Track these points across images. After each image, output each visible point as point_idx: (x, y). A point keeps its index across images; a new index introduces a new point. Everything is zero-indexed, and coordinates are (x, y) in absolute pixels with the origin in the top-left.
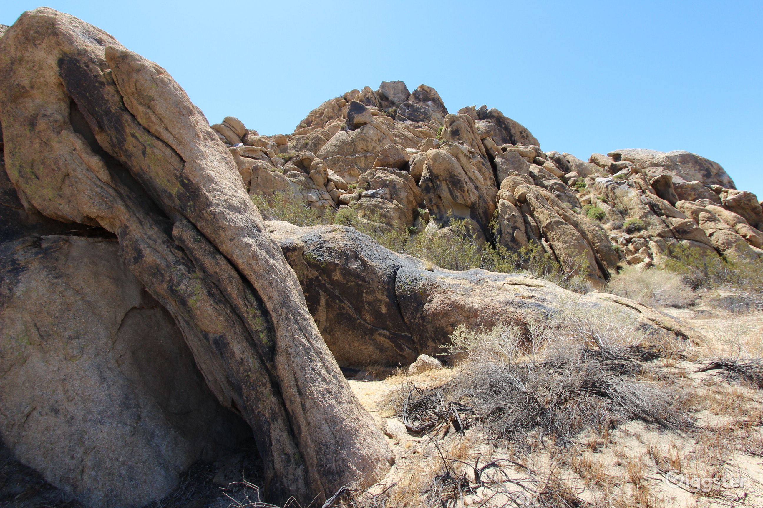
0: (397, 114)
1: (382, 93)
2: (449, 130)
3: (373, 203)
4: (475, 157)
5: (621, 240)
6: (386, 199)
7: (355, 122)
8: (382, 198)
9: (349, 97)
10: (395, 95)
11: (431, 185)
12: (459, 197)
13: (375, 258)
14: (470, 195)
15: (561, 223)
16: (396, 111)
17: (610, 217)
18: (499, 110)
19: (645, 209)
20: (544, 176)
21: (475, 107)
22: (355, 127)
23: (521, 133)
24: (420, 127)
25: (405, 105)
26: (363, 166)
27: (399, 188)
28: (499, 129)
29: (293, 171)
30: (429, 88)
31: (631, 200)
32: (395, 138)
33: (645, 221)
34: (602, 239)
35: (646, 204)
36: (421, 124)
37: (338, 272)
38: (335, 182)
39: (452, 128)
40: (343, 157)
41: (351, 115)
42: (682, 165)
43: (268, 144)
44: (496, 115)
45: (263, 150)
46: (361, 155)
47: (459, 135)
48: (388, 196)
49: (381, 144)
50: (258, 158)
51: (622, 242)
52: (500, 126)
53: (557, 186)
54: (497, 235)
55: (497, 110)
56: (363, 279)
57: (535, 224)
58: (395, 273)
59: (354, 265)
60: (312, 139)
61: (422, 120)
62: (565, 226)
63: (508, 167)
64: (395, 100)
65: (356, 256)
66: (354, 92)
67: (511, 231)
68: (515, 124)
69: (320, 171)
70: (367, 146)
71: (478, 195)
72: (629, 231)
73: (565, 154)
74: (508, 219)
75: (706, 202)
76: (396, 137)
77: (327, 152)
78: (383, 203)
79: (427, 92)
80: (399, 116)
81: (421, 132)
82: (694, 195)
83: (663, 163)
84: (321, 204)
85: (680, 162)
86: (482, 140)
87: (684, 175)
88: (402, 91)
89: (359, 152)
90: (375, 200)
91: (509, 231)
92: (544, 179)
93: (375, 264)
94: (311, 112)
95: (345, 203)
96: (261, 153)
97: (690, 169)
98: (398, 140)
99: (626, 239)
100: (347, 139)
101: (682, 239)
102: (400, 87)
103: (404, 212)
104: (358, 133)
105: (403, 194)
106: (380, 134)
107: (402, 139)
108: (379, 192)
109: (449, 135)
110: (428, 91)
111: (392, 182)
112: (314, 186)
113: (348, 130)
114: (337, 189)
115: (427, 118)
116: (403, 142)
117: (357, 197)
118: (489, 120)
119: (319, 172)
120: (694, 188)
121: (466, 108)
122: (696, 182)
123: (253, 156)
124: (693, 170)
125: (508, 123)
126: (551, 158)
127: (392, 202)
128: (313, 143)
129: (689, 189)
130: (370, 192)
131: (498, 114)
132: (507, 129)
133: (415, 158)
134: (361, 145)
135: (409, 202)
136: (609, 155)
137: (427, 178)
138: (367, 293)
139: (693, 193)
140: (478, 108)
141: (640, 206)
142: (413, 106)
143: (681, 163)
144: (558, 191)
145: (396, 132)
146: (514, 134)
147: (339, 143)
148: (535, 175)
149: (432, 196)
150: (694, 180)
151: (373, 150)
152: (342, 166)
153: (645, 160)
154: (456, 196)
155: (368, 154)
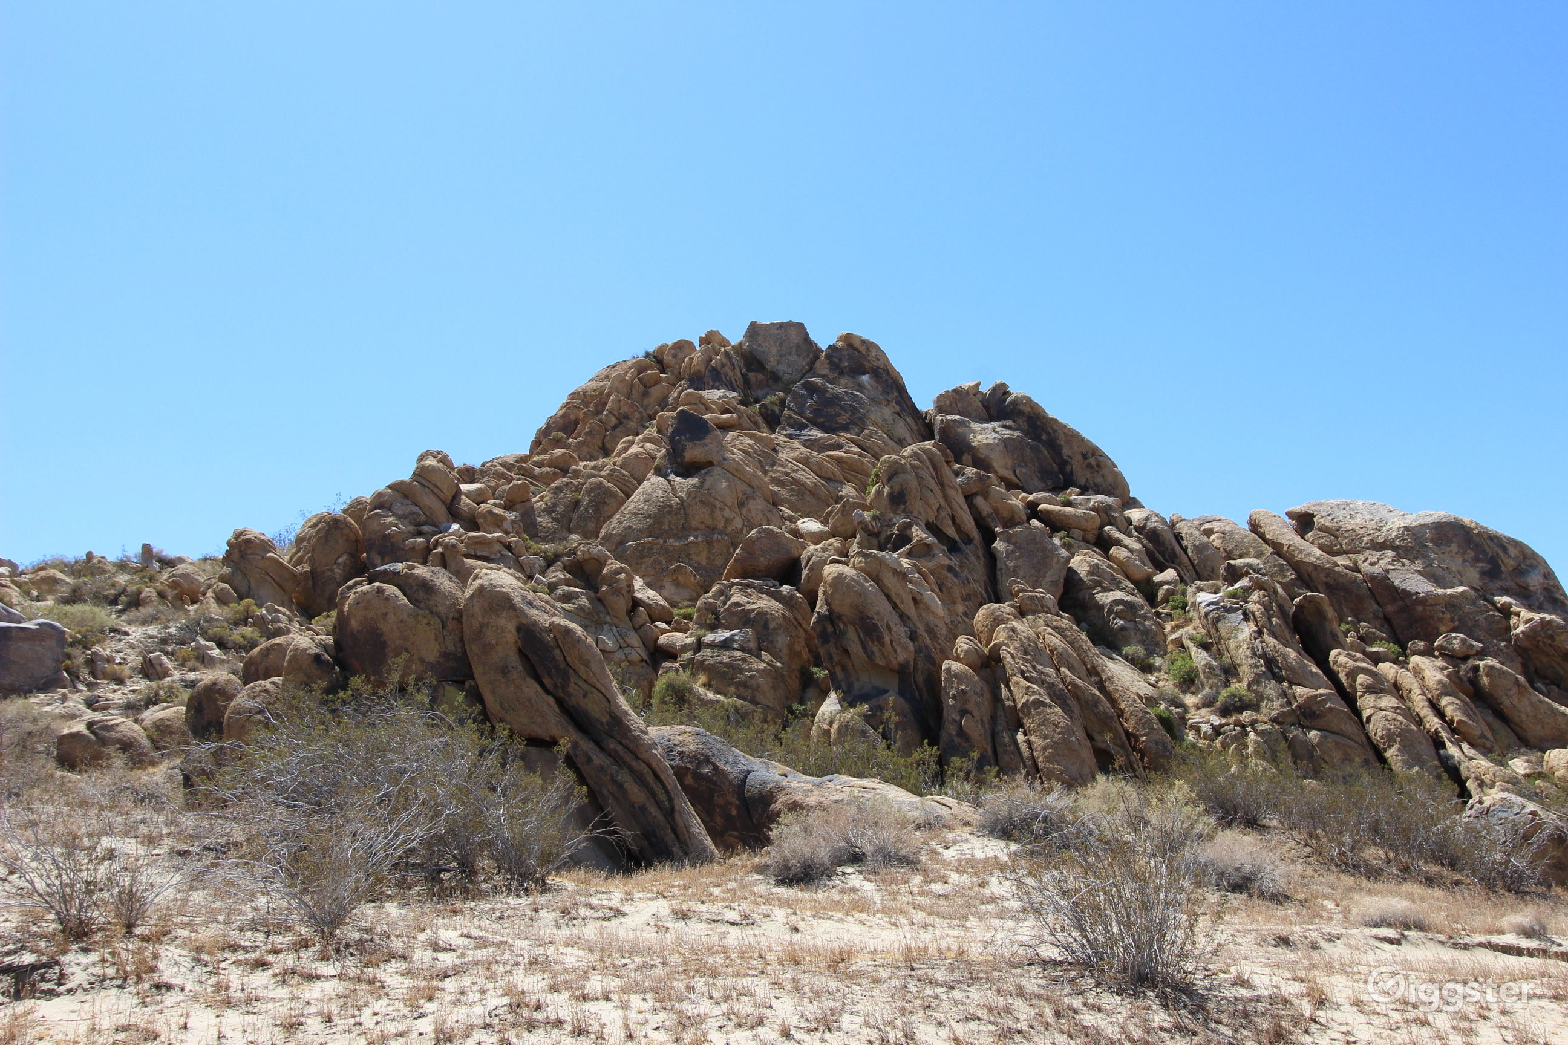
0: (786, 411)
1: (751, 352)
2: (886, 490)
3: (725, 659)
4: (934, 556)
5: (1205, 728)
6: (749, 651)
7: (687, 460)
8: (742, 649)
9: (667, 358)
10: (781, 356)
11: (830, 629)
12: (877, 654)
13: (727, 762)
14: (895, 650)
15: (1044, 704)
16: (782, 402)
17: (1204, 680)
18: (1035, 399)
19: (1257, 667)
20: (1099, 584)
21: (978, 385)
22: (686, 471)
23: (1085, 456)
24: (838, 447)
25: (804, 385)
26: (704, 562)
27: (774, 629)
28: (1032, 448)
29: (566, 588)
30: (864, 342)
31: (1238, 647)
32: (775, 489)
33: (1255, 692)
34: (1153, 728)
35: (1260, 657)
36: (842, 437)
37: (689, 776)
38: (647, 606)
39: (891, 487)
40: (661, 541)
41: (679, 441)
42: (1436, 549)
43: (505, 519)
44: (1027, 409)
45: (502, 540)
46: (700, 539)
47: (905, 503)
48: (752, 645)
49: (744, 511)
50: (493, 557)
51: (1205, 733)
52: (1036, 438)
53: (1120, 607)
54: (896, 732)
55: (1029, 400)
56: (715, 783)
57: (1012, 703)
58: (746, 777)
59: (707, 770)
60: (589, 492)
61: (845, 428)
62: (1048, 710)
63: (1020, 563)
64: (782, 368)
65: (708, 760)
66: (682, 346)
67: (958, 718)
68: (1073, 436)
69: (621, 589)
70: (713, 518)
71: (912, 649)
72: (1225, 712)
73: (1174, 519)
74: (954, 697)
75: (1455, 642)
76: (777, 485)
77: (626, 529)
78: (744, 660)
79: (860, 352)
80: (790, 417)
81: (839, 461)
82: (1452, 620)
83: (1397, 543)
84: (623, 657)
85: (1432, 541)
86: (969, 498)
87: (1439, 572)
88: (798, 347)
89: (696, 529)
90: (728, 653)
91: (954, 716)
92: (1098, 589)
93: (726, 768)
94: (573, 396)
95: (669, 654)
96: (498, 547)
97: (1451, 559)
98: (783, 492)
99: (1214, 728)
100: (668, 498)
101: (1310, 729)
102: (794, 337)
103: (782, 676)
104: (694, 486)
105: (782, 641)
106: (741, 487)
107: (792, 490)
108: (737, 637)
109: (885, 502)
110: (862, 349)
111: (762, 614)
112: (608, 618)
113: (672, 476)
114: (653, 621)
115: (857, 422)
116: (793, 499)
117: (695, 646)
118: (1009, 423)
119: (617, 592)
120: (1452, 603)
121: (955, 391)
122: (1461, 589)
123: (485, 554)
124: (1461, 560)
125: (1055, 431)
126: (1140, 529)
127: (759, 657)
128: (591, 501)
129: (1439, 608)
130: (721, 635)
131: (1032, 408)
132: (1053, 445)
133: (812, 555)
134: (699, 515)
135: (794, 654)
136: (1290, 515)
137: (824, 616)
138: (718, 797)
139: (1448, 616)
140: (985, 389)
141: (1250, 661)
142: (825, 391)
143: (1435, 545)
144: (1121, 618)
145: (778, 472)
146: (1070, 457)
147: (652, 510)
148: (1081, 579)
149: (833, 650)
150: (1461, 584)
151: (725, 527)
152: (660, 563)
153: (1361, 532)
154: (872, 652)
155: (716, 537)
